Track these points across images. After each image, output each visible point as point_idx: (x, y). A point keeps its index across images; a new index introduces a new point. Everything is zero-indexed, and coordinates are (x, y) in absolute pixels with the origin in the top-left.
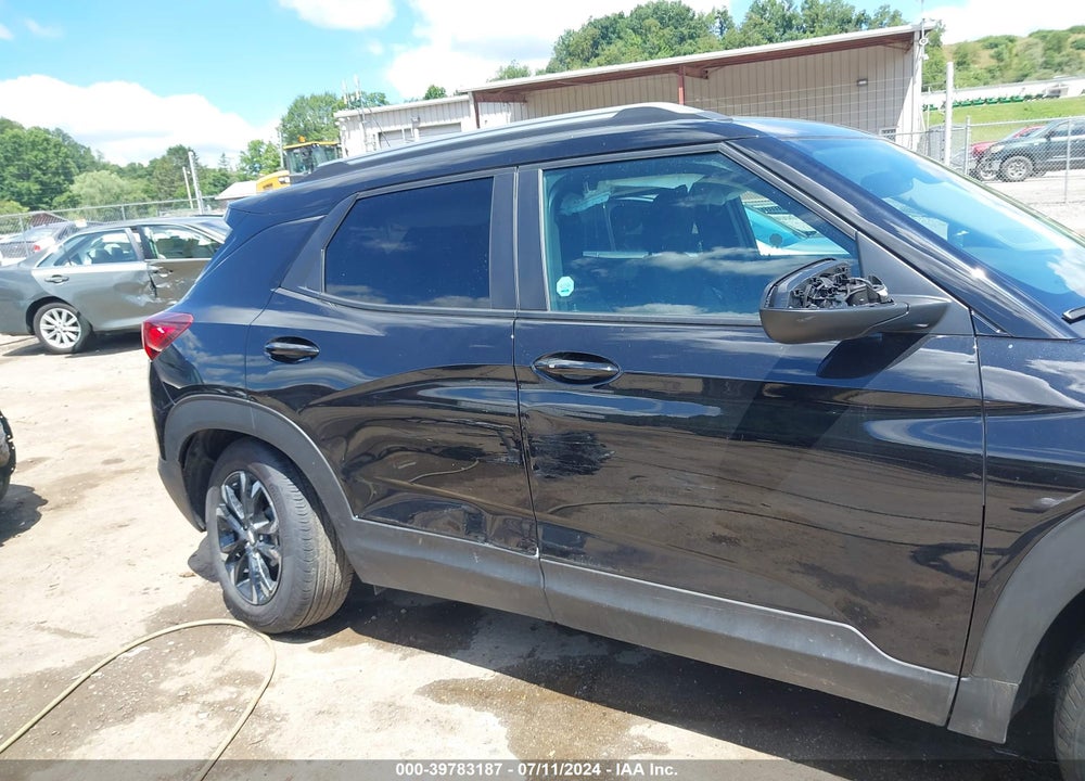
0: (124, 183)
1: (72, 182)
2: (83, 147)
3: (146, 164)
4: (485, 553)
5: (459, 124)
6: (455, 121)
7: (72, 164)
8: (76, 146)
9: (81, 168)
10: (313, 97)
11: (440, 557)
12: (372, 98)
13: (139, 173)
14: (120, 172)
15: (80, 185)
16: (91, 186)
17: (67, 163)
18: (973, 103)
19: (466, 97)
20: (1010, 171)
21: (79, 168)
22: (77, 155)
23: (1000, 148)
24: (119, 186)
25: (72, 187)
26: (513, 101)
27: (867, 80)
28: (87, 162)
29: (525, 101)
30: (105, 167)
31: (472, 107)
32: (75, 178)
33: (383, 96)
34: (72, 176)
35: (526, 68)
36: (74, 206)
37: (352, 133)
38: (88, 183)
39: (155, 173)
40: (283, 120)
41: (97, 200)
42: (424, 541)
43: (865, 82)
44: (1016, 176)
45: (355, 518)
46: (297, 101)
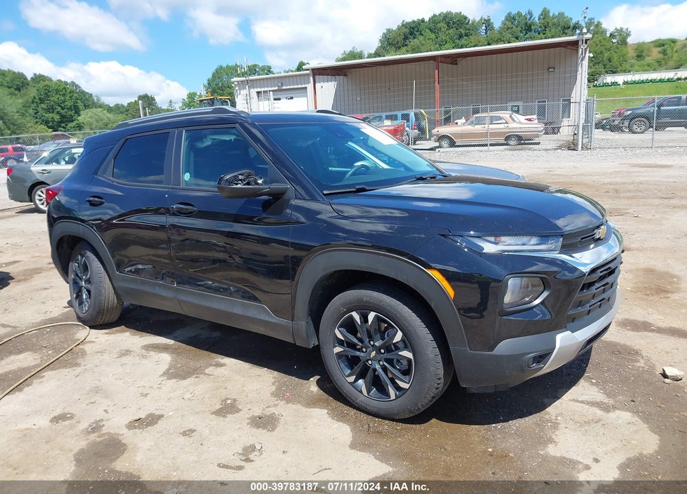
0: (110, 116)
1: (79, 115)
2: (88, 93)
3: (126, 105)
4: (160, 285)
5: (306, 88)
6: (303, 86)
7: (80, 105)
8: (83, 93)
9: (86, 107)
10: (227, 66)
11: (146, 288)
12: (263, 69)
13: (121, 110)
14: (110, 109)
15: (85, 116)
16: (91, 117)
17: (77, 103)
18: (643, 82)
19: (308, 72)
20: (635, 127)
21: (85, 106)
22: (84, 98)
23: (629, 112)
24: (107, 118)
25: (79, 118)
26: (339, 75)
27: (554, 68)
28: (90, 103)
29: (346, 75)
30: (101, 106)
31: (311, 78)
32: (82, 112)
33: (270, 67)
34: (79, 111)
35: (361, 52)
36: (80, 130)
37: (242, 91)
38: (89, 115)
39: (131, 111)
40: (208, 80)
41: (94, 126)
42: (141, 282)
43: (552, 70)
44: (638, 130)
45: (118, 273)
46: (217, 69)
